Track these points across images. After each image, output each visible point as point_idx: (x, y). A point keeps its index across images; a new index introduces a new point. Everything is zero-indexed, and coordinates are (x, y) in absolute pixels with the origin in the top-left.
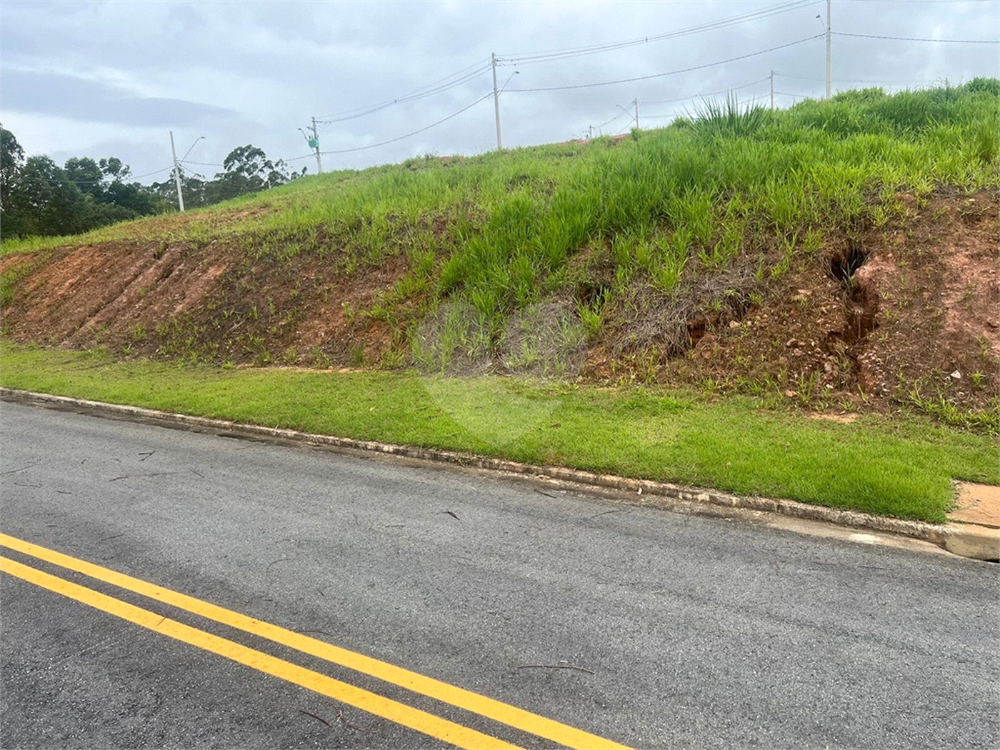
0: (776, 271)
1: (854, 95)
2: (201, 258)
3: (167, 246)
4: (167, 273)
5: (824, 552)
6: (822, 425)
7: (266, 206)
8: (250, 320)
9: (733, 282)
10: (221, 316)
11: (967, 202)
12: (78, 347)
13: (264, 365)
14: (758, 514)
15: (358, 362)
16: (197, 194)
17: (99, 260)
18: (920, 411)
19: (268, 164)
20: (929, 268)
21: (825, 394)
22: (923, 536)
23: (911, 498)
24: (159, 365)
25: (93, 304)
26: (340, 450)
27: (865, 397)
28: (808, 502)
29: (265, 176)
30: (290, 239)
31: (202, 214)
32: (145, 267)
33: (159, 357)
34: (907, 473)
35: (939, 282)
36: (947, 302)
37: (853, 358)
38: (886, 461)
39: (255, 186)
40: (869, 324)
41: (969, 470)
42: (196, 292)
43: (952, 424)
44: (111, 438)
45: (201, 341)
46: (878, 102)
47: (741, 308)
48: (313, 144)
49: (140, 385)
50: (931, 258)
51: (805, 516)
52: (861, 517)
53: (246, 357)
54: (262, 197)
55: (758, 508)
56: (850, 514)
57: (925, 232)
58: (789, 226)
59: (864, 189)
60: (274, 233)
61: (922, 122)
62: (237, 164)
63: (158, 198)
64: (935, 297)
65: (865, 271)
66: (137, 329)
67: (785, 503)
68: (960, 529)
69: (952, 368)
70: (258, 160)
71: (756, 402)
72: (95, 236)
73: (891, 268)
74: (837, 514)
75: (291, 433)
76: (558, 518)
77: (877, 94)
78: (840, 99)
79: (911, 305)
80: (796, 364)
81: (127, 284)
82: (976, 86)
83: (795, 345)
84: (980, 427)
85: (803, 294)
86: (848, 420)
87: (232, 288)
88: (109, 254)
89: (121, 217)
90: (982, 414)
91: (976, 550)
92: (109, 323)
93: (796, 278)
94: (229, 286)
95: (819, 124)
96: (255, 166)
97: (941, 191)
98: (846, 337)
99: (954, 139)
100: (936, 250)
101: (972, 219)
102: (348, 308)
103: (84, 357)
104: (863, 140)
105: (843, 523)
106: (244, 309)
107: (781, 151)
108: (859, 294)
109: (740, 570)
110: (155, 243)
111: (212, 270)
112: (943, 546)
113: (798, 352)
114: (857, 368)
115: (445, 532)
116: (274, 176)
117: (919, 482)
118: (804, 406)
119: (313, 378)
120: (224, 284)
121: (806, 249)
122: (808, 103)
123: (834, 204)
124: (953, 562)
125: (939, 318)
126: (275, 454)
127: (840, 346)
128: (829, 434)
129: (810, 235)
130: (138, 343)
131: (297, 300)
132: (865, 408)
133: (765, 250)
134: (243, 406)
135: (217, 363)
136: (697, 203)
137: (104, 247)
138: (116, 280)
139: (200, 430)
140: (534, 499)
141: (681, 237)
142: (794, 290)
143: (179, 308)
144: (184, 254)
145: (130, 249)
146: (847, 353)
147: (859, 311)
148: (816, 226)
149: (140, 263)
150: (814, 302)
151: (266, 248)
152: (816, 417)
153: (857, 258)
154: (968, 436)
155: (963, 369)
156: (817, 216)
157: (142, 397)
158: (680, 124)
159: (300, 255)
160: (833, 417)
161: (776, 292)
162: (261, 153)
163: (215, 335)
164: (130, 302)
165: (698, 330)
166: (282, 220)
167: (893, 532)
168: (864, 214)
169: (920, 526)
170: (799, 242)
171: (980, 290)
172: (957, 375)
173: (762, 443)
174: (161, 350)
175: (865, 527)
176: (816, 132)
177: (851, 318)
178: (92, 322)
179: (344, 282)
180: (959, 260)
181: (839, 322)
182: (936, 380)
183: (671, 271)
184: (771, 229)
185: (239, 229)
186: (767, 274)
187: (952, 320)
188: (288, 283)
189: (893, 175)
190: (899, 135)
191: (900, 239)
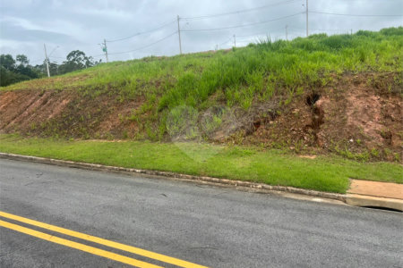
0: (286, 102)
1: (316, 36)
2: (59, 96)
3: (44, 91)
4: (45, 102)
5: (303, 205)
6: (303, 159)
7: (86, 75)
8: (81, 121)
9: (271, 106)
10: (68, 120)
11: (355, 77)
12: (7, 132)
13: (86, 139)
14: (279, 192)
15: (125, 137)
16: (55, 70)
17: (15, 97)
18: (338, 154)
19: (86, 58)
20: (341, 101)
21: (304, 148)
22: (338, 199)
23: (334, 185)
24: (43, 139)
25: (14, 115)
26: (119, 172)
27: (319, 149)
28: (297, 187)
29: (84, 63)
30: (97, 89)
31: (59, 79)
32: (35, 100)
33: (42, 136)
34: (333, 176)
35: (345, 106)
36: (348, 114)
37: (315, 135)
38: (326, 172)
39: (80, 67)
40: (321, 122)
41: (355, 175)
42: (57, 110)
43: (350, 159)
44: (24, 169)
45: (60, 130)
46: (324, 39)
47: (274, 116)
48: (104, 50)
49: (35, 148)
50: (342, 97)
51: (297, 193)
52: (316, 193)
53: (79, 136)
54: (84, 72)
55: (279, 190)
56: (312, 191)
57: (340, 88)
58: (291, 85)
59: (318, 71)
60: (90, 86)
61: (340, 47)
62: (72, 58)
63: (39, 71)
64: (344, 112)
65: (319, 102)
66: (32, 125)
67: (289, 188)
68: (351, 196)
69: (350, 138)
70: (82, 56)
71: (279, 151)
72: (13, 87)
73: (328, 101)
74: (308, 191)
75: (99, 166)
76: (206, 195)
77: (324, 35)
78: (311, 37)
79: (335, 115)
80: (294, 137)
81: (28, 107)
82: (360, 33)
83: (293, 130)
84: (359, 159)
85: (296, 111)
86: (313, 158)
87: (73, 108)
88: (20, 94)
89: (23, 79)
90: (360, 155)
91: (357, 203)
92: (20, 123)
93: (294, 105)
94: (72, 108)
95: (302, 46)
96: (80, 59)
97: (346, 73)
98: (312, 127)
99: (351, 54)
100: (344, 94)
101: (357, 83)
102: (121, 116)
103: (10, 137)
104: (318, 53)
105: (310, 195)
106: (78, 117)
107: (288, 57)
108: (317, 111)
109: (272, 212)
110: (39, 90)
111: (64, 101)
112: (345, 202)
113: (294, 132)
114: (316, 138)
115: (162, 202)
116: (88, 63)
117: (337, 179)
118: (297, 153)
119: (107, 144)
120: (70, 107)
121: (297, 94)
122: (299, 39)
123: (307, 77)
124: (348, 208)
125: (346, 120)
126: (93, 174)
127: (310, 130)
128: (306, 163)
129: (299, 89)
130: (33, 131)
131: (100, 113)
132: (319, 153)
133: (283, 94)
134: (78, 155)
135: (67, 138)
136: (257, 76)
137: (17, 92)
138: (23, 105)
139: (61, 165)
140: (196, 189)
141: (251, 89)
142: (293, 109)
143: (50, 116)
144: (52, 95)
145: (29, 92)
146: (312, 133)
147: (317, 117)
148: (301, 85)
149: (33, 98)
150: (300, 114)
151: (87, 92)
152: (301, 156)
153: (316, 97)
154: (355, 163)
155: (354, 138)
156: (301, 82)
157: (36, 152)
158: (251, 45)
159: (101, 95)
160: (308, 157)
161: (286, 110)
162: (83, 54)
163: (66, 127)
164: (29, 114)
165: (257, 124)
166: (93, 81)
167: (327, 197)
168: (318, 81)
169: (337, 195)
170: (295, 91)
171: (360, 109)
172: (352, 140)
173: (281, 166)
174: (43, 133)
175: (318, 196)
176: (301, 50)
177: (314, 120)
178: (12, 123)
179: (119, 106)
180: (352, 98)
181: (309, 121)
182: (344, 142)
183: (247, 102)
184: (284, 86)
185: (75, 84)
186: (283, 103)
187: (350, 121)
188: (96, 106)
189: (329, 66)
190: (331, 51)
191: (331, 91)
